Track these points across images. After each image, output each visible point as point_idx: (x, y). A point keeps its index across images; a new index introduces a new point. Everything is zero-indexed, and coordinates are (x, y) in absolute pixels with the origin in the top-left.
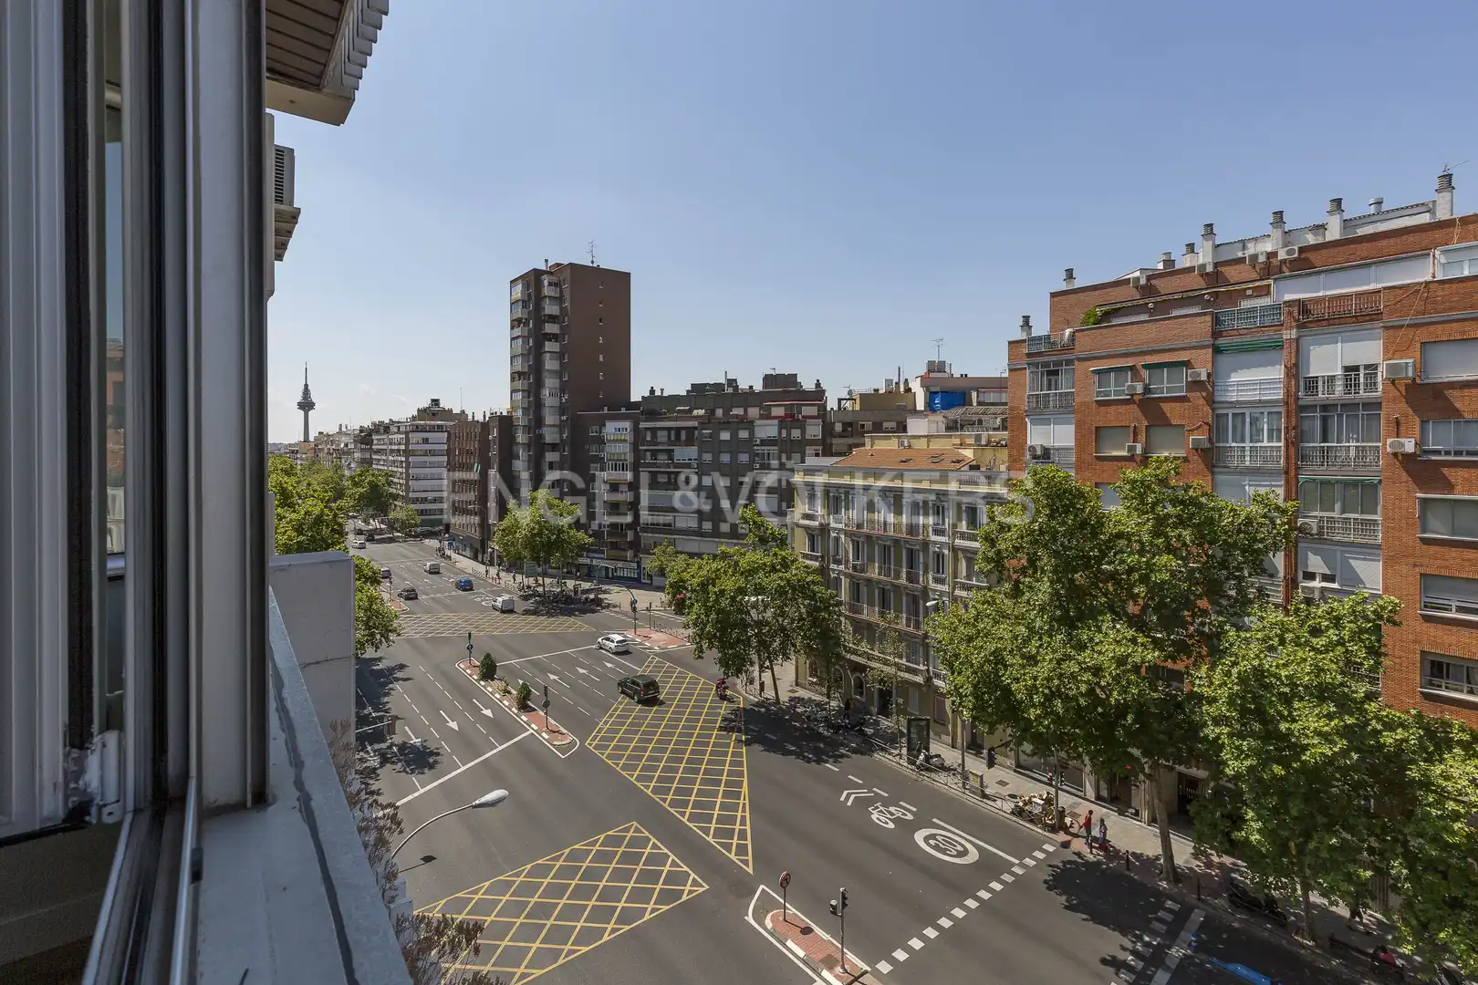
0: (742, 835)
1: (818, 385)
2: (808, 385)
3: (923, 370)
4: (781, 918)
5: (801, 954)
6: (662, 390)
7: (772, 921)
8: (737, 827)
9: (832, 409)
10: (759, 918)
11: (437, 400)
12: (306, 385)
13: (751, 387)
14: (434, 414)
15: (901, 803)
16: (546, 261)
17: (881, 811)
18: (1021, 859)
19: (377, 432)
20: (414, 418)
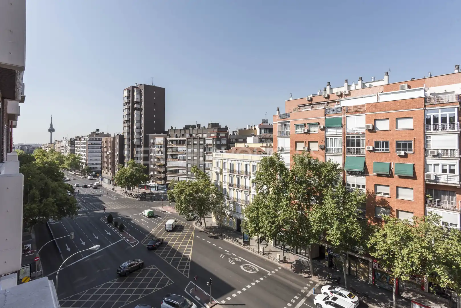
0: (187, 267)
1: (226, 126)
2: (223, 127)
3: (261, 122)
4: (195, 290)
5: (199, 299)
6: (175, 127)
7: (192, 291)
8: (186, 265)
9: (231, 134)
10: (188, 290)
11: (98, 130)
12: (51, 123)
13: (204, 127)
14: (97, 134)
15: (239, 257)
16: (136, 83)
17: (232, 260)
18: (271, 271)
19: (76, 140)
20: (90, 135)
